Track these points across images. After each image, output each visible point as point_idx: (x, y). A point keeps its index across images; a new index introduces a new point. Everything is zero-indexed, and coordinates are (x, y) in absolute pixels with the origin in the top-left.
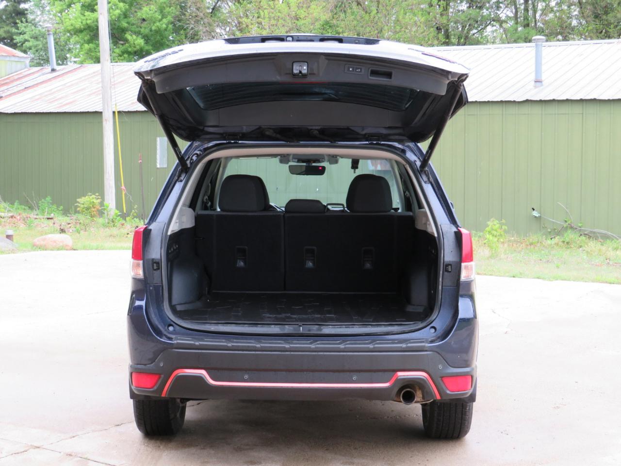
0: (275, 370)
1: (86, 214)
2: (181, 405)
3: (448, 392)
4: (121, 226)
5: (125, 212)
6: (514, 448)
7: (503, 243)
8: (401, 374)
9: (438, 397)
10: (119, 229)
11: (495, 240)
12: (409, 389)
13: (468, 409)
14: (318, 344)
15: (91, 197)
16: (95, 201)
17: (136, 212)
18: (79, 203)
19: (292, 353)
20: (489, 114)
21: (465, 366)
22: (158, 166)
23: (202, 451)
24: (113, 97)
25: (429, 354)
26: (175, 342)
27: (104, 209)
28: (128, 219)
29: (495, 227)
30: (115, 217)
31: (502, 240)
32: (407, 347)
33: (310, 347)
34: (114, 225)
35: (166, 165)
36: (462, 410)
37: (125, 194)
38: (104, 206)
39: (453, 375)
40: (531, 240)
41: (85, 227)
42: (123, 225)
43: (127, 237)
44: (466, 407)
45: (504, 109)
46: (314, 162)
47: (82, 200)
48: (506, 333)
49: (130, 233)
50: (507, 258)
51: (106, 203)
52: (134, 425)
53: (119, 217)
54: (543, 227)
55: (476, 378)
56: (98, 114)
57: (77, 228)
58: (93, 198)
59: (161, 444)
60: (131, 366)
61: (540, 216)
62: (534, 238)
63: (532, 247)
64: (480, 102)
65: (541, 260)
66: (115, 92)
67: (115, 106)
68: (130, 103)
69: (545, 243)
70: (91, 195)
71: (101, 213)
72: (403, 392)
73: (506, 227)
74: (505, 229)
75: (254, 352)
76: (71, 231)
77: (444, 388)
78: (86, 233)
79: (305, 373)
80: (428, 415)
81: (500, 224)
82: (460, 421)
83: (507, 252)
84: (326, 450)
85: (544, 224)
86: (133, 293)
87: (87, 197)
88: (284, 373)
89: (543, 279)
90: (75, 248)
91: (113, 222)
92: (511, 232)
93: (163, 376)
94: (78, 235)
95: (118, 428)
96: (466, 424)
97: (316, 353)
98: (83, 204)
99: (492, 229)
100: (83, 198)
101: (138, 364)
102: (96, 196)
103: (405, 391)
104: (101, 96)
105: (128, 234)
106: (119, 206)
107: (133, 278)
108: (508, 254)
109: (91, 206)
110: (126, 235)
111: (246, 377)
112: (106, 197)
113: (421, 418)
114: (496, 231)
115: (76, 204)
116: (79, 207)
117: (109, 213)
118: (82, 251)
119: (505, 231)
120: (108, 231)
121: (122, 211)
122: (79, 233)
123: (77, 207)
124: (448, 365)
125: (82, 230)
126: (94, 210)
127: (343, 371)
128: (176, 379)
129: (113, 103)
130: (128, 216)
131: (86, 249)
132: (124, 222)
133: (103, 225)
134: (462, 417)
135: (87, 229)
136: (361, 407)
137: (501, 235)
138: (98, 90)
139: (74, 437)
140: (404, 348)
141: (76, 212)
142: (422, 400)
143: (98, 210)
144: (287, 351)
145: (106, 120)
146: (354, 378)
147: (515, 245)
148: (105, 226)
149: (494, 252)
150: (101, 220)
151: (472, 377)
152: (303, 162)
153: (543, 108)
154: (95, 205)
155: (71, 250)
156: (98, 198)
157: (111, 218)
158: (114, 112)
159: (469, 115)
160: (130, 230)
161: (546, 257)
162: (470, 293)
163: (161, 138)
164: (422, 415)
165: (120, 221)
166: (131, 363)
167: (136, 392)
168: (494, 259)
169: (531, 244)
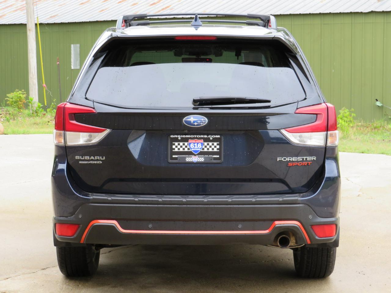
0: (174, 220)
1: (14, 107)
2: (96, 252)
3: (317, 238)
4: (43, 115)
5: (46, 105)
6: (370, 285)
7: (352, 127)
8: (278, 223)
9: (309, 242)
10: (42, 118)
11: (347, 124)
12: (284, 236)
13: (332, 253)
14: (210, 198)
15: (18, 93)
16: (21, 96)
17: (55, 105)
18: (8, 97)
19: (188, 206)
20: (341, 24)
21: (330, 217)
22: (73, 68)
23: (113, 289)
24: (35, 12)
25: (301, 206)
26: (92, 197)
27: (29, 102)
28: (48, 110)
29: (345, 115)
30: (38, 109)
31: (351, 125)
32: (283, 201)
33: (203, 201)
34: (37, 115)
35: (79, 67)
36: (328, 254)
37: (46, 91)
38: (29, 100)
39: (321, 224)
40: (375, 125)
41: (14, 117)
42: (44, 114)
43: (48, 124)
44: (331, 251)
45: (353, 19)
46: (203, 55)
47: (10, 95)
48: (358, 196)
49: (50, 121)
50: (356, 139)
51: (30, 97)
52: (58, 268)
53: (41, 109)
54: (385, 114)
55: (339, 227)
56: (23, 26)
57: (7, 118)
58: (20, 94)
59: (80, 283)
60: (55, 219)
61: (382, 106)
62: (377, 123)
63: (376, 130)
64: (334, 14)
65: (384, 140)
66: (37, 8)
67: (37, 19)
68: (49, 17)
69: (387, 127)
70: (18, 91)
71: (26, 106)
72: (279, 238)
73: (355, 115)
74: (354, 116)
75: (156, 206)
76: (2, 120)
77: (314, 234)
78: (15, 121)
79: (199, 222)
80: (299, 259)
81: (350, 112)
82: (326, 263)
83: (356, 134)
84: (216, 287)
85: (385, 112)
86: (56, 157)
87: (15, 93)
88: (182, 222)
89: (386, 154)
90: (5, 132)
91: (36, 112)
92: (359, 118)
93: (81, 226)
94: (8, 123)
95: (44, 271)
96: (331, 265)
97: (209, 206)
98: (12, 98)
99: (344, 116)
100: (12, 93)
101: (60, 217)
102: (22, 91)
103: (281, 237)
104: (25, 11)
105: (49, 122)
106: (41, 100)
107: (56, 146)
108: (357, 135)
109: (19, 100)
110: (48, 123)
111: (150, 226)
112: (31, 92)
113: (293, 262)
114: (347, 117)
115: (6, 99)
116: (9, 101)
117: (33, 105)
118: (11, 135)
119: (354, 118)
120: (32, 120)
121: (43, 103)
122: (9, 122)
123: (7, 100)
124: (317, 216)
125: (11, 119)
126: (20, 103)
127: (231, 221)
128: (92, 228)
129: (35, 17)
130: (49, 107)
131: (15, 134)
132: (45, 112)
133: (28, 115)
134: (327, 259)
135: (16, 119)
136: (243, 254)
137: (351, 121)
138: (22, 7)
139: (7, 279)
140: (280, 201)
141: (7, 105)
142: (295, 245)
143: (24, 103)
144: (184, 204)
145: (30, 30)
146: (240, 226)
147: (362, 129)
148: (30, 116)
149: (345, 134)
150: (26, 112)
151: (336, 225)
152: (194, 55)
153: (385, 18)
154: (22, 99)
155: (2, 134)
156: (24, 94)
157: (35, 109)
158: (36, 24)
159: (324, 24)
160: (50, 119)
161: (388, 138)
162: (335, 156)
163: (74, 45)
164: (293, 260)
165: (42, 112)
166: (55, 216)
167: (59, 240)
168: (346, 139)
169: (375, 128)
